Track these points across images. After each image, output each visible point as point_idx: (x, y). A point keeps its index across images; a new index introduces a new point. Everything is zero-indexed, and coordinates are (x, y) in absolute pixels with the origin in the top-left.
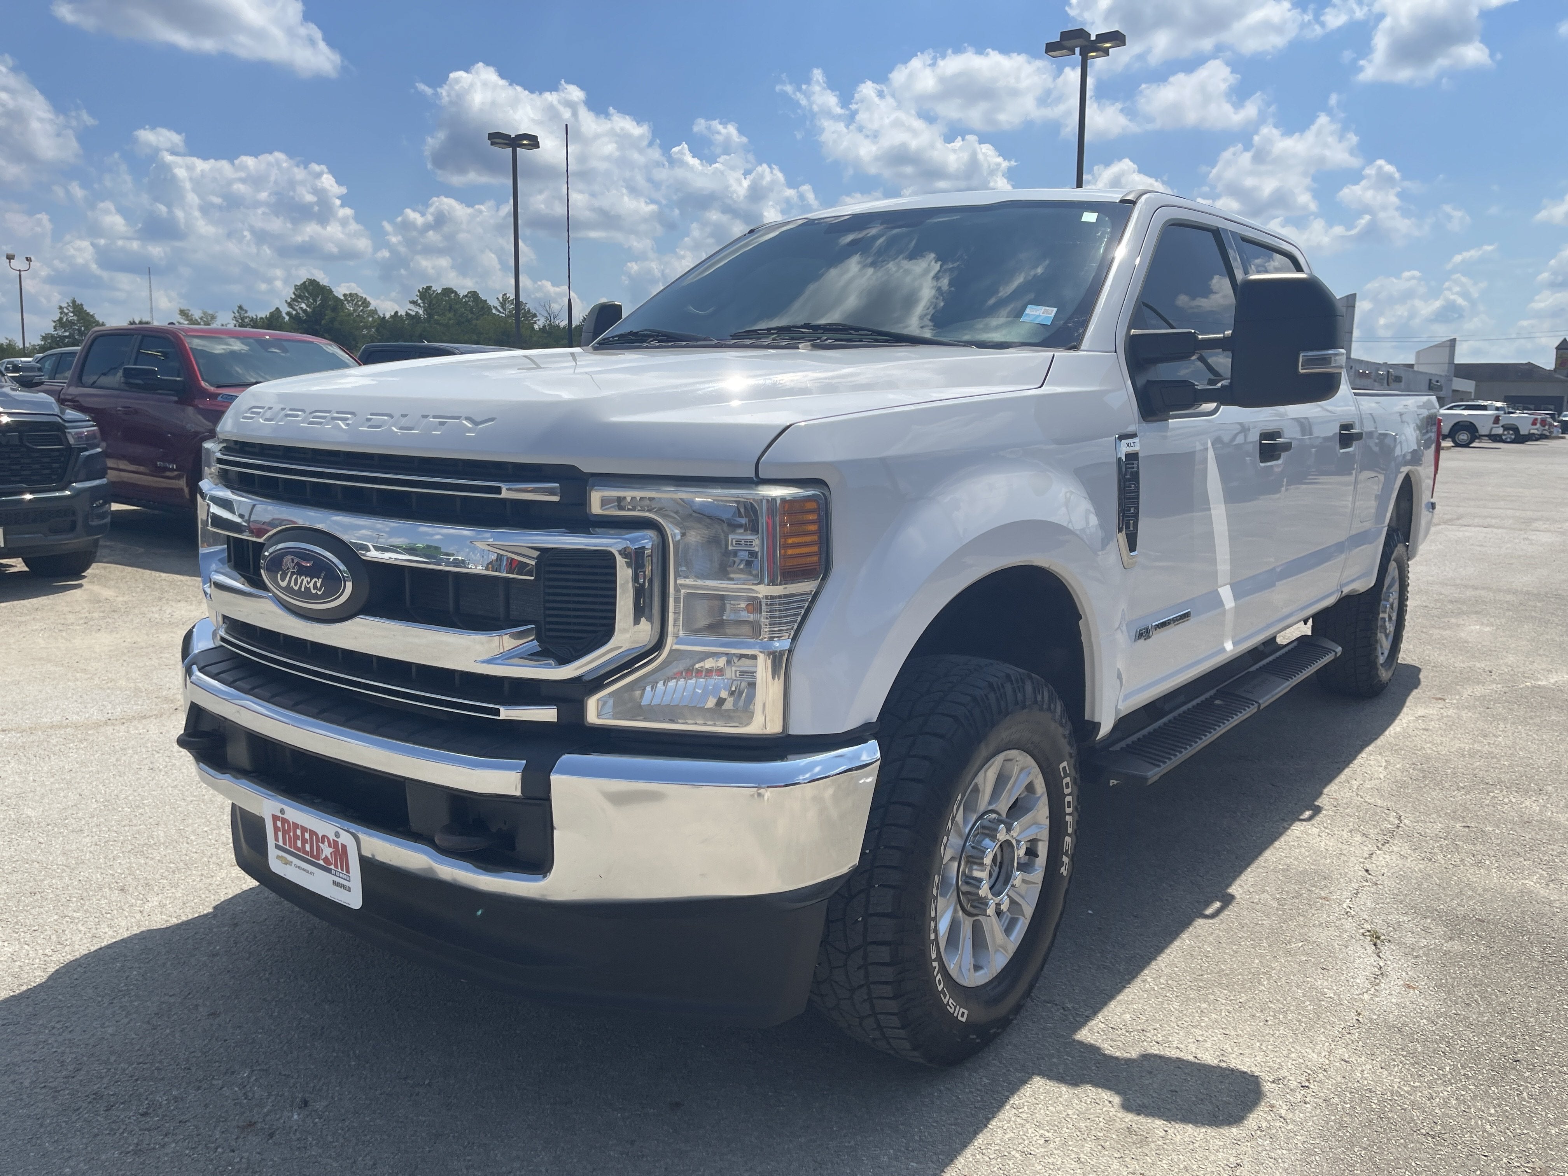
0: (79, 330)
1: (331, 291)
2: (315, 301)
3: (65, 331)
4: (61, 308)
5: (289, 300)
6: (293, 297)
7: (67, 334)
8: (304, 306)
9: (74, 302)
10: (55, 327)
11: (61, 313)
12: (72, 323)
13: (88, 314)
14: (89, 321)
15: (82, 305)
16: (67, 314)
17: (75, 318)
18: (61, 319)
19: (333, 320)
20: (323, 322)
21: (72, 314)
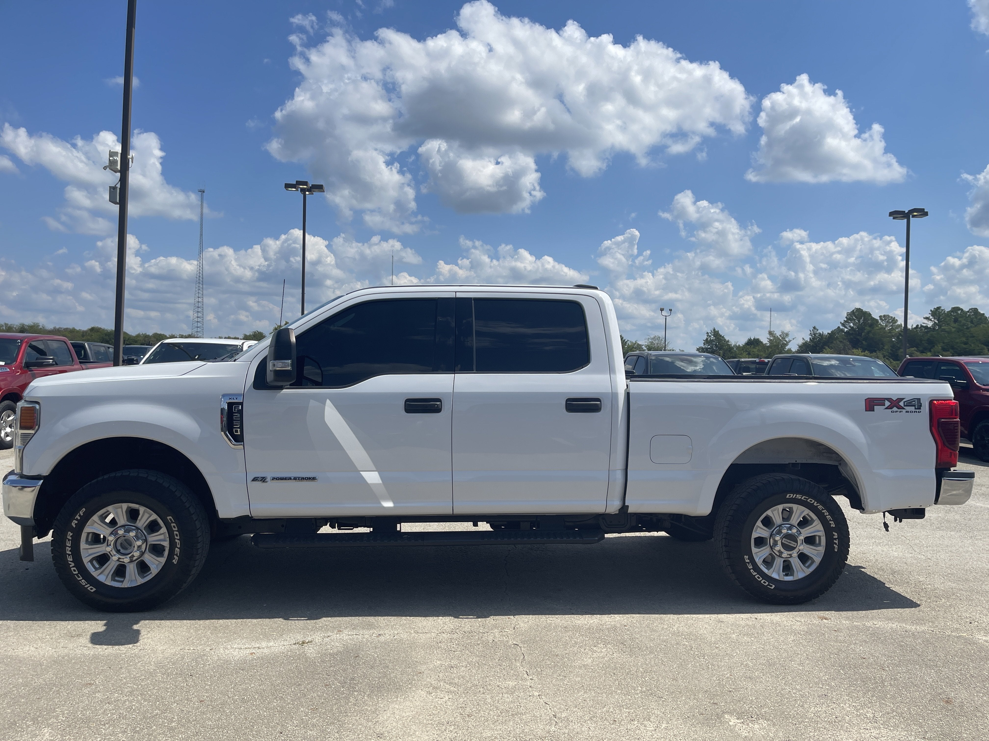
0: (716, 345)
1: (870, 314)
2: (859, 321)
3: (709, 345)
4: (708, 333)
5: (842, 322)
6: (846, 319)
7: (709, 347)
8: (852, 325)
9: (714, 329)
10: (704, 343)
11: (707, 336)
12: (712, 341)
13: (721, 336)
14: (720, 339)
15: (718, 331)
16: (710, 336)
17: (714, 338)
18: (707, 339)
19: (869, 332)
20: (863, 334)
21: (713, 336)
